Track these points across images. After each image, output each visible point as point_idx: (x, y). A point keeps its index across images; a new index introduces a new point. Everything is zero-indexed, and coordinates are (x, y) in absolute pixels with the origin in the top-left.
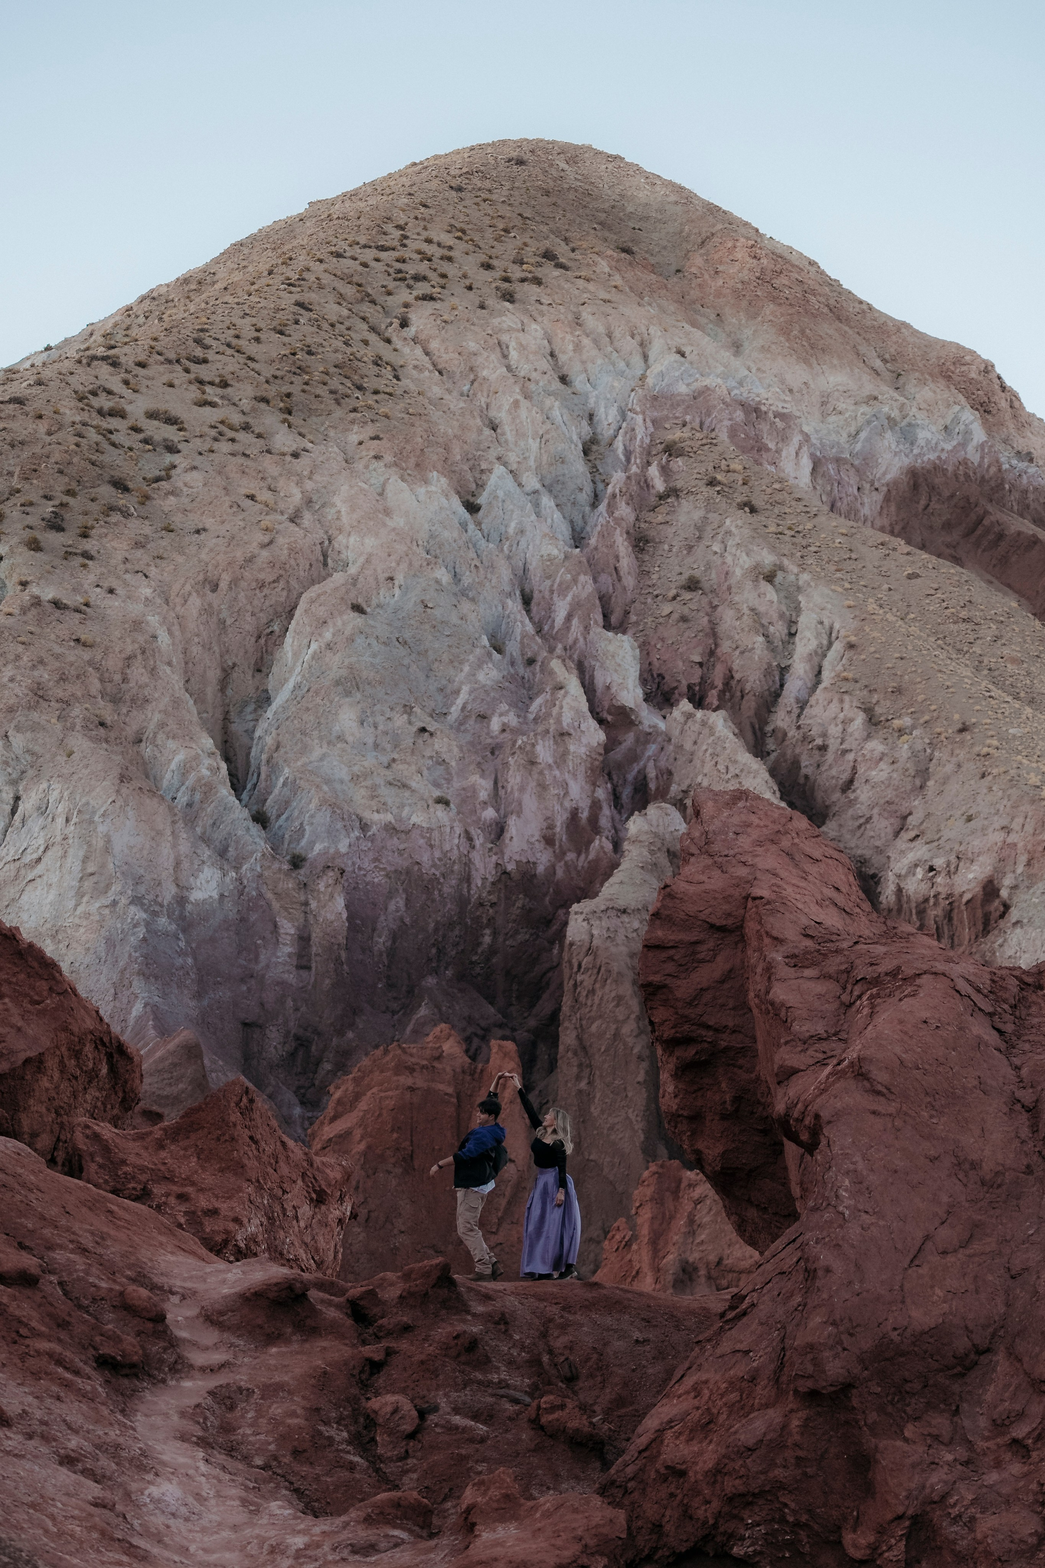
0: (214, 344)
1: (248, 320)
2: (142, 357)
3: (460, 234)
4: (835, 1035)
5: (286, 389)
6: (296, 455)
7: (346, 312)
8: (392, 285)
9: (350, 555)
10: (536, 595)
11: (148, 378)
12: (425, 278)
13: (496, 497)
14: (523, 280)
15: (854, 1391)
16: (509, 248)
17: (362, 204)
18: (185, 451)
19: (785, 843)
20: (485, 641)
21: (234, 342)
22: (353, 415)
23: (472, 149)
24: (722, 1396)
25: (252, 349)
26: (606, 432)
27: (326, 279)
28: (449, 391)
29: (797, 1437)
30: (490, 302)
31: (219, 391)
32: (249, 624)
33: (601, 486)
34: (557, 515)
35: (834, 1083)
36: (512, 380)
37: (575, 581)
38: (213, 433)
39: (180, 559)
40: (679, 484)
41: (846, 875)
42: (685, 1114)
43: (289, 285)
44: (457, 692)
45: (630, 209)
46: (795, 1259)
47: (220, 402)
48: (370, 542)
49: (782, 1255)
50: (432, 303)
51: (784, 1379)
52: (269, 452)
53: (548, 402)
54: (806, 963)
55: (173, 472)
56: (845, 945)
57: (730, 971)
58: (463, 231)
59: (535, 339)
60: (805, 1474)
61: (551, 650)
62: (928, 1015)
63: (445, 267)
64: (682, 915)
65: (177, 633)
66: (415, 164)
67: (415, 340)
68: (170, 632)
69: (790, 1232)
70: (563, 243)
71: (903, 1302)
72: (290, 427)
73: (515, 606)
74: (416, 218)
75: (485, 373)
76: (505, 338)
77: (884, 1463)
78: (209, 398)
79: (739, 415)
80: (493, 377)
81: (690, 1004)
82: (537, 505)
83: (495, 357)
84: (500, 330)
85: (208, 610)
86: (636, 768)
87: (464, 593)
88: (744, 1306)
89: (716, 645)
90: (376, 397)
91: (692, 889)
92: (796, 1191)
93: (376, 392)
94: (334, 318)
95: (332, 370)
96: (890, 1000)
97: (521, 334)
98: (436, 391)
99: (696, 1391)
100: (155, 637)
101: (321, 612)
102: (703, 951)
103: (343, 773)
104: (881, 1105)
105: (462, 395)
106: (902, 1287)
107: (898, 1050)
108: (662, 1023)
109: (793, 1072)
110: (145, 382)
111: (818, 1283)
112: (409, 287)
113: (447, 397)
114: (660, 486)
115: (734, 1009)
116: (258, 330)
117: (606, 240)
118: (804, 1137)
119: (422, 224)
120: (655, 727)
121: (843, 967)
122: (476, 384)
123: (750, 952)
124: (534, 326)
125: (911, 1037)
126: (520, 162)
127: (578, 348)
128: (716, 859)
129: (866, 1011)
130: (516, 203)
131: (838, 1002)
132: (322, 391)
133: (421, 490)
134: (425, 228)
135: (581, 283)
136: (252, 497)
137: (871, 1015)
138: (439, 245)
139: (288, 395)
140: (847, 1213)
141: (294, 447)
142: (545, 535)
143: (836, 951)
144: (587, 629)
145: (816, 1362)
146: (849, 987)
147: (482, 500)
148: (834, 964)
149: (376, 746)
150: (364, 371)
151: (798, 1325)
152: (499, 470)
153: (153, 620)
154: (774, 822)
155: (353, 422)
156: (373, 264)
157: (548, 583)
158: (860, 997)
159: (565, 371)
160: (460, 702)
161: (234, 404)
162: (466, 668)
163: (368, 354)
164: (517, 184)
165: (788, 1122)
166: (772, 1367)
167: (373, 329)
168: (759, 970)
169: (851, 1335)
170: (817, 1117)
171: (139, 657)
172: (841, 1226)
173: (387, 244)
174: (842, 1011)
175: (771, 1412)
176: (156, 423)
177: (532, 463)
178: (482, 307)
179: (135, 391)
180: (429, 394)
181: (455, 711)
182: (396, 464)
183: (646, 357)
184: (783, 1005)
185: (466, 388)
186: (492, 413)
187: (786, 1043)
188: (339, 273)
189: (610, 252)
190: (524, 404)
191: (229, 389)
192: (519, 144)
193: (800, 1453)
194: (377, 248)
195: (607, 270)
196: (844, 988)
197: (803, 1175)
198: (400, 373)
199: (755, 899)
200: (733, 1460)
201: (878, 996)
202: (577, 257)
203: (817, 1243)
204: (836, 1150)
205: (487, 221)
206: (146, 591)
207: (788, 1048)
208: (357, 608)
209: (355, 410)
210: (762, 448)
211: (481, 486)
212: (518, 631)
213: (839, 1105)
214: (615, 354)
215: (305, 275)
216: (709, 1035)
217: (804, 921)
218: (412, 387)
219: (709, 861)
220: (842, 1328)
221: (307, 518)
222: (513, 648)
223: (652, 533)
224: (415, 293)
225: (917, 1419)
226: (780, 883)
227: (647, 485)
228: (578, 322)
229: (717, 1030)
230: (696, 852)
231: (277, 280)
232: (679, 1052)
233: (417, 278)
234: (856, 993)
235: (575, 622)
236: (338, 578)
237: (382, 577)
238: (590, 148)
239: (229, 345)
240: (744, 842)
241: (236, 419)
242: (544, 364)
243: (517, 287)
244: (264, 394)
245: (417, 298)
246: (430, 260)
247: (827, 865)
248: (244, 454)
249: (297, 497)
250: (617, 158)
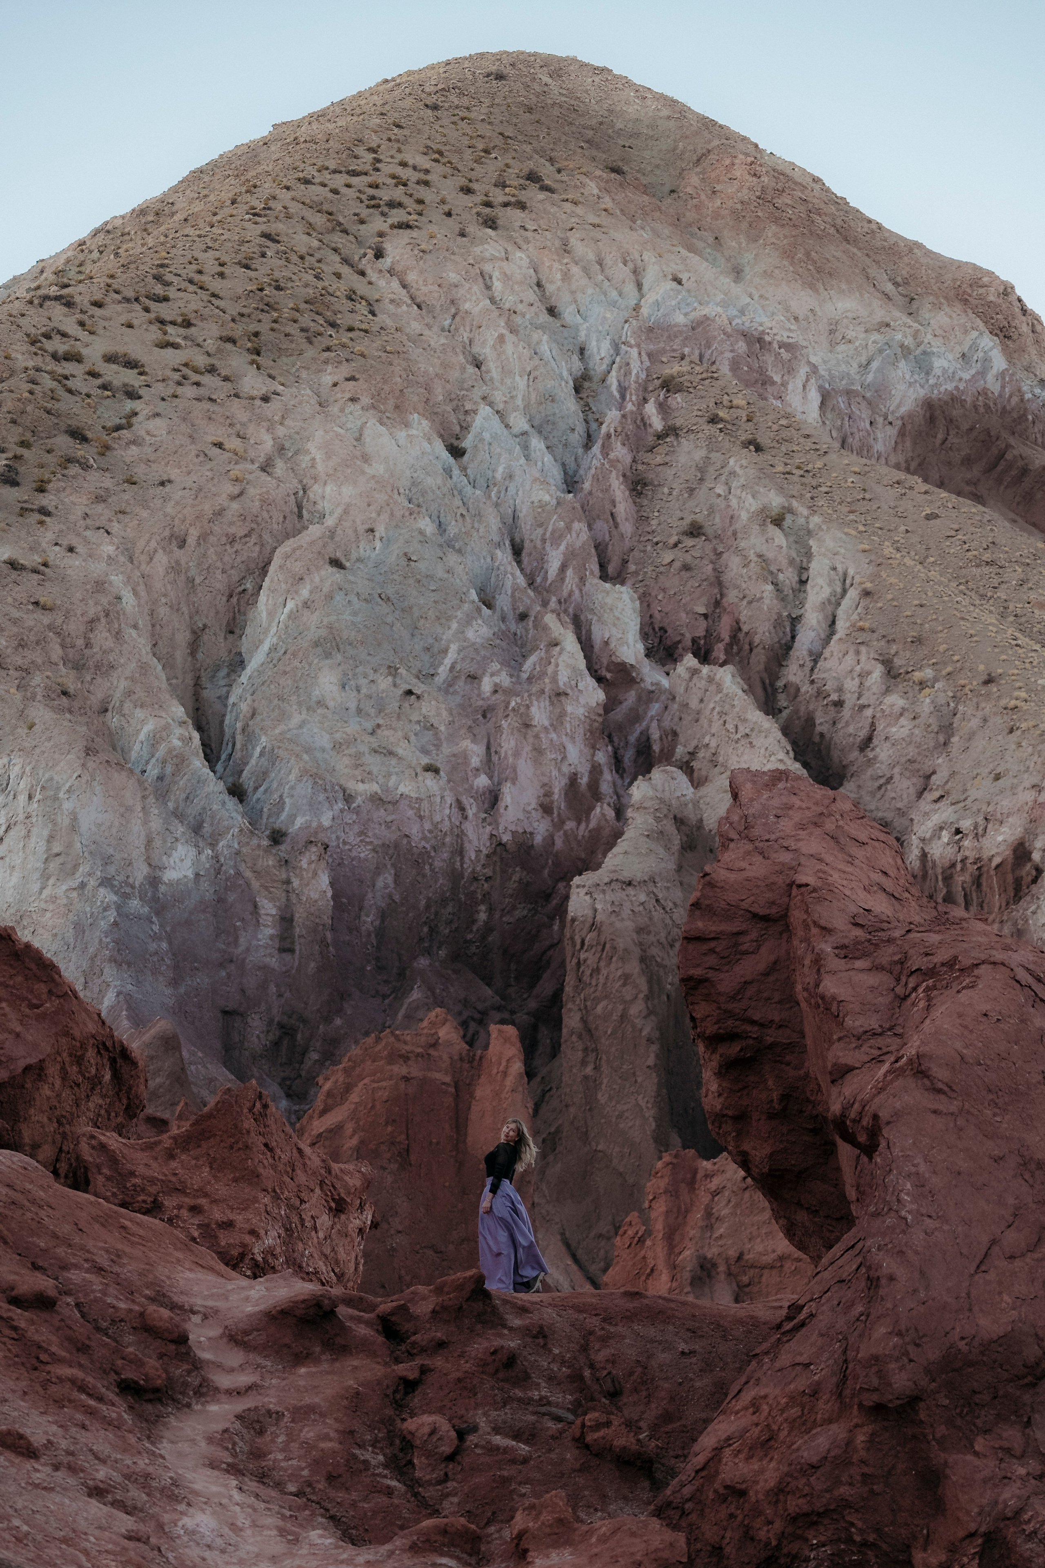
0: (175, 280)
1: (211, 254)
2: (98, 296)
3: (437, 156)
4: (890, 1029)
5: (253, 327)
6: (265, 399)
7: (316, 244)
8: (364, 213)
9: (325, 505)
10: (527, 544)
11: (105, 319)
12: (400, 205)
13: (482, 440)
14: (506, 205)
15: (922, 1405)
16: (490, 169)
17: (331, 126)
18: (146, 398)
19: (830, 826)
20: (473, 595)
21: (197, 277)
22: (326, 354)
23: (448, 63)
24: (782, 1411)
25: (216, 285)
26: (598, 367)
27: (294, 207)
28: (429, 327)
29: (863, 1453)
30: (473, 229)
31: (182, 331)
32: (219, 581)
33: (594, 426)
34: (548, 458)
35: (892, 1082)
36: (496, 313)
37: (569, 528)
38: (177, 376)
39: (145, 514)
40: (678, 422)
41: (894, 858)
42: (730, 1113)
43: (255, 215)
44: (445, 651)
45: (619, 125)
46: (854, 1267)
47: (183, 343)
48: (348, 491)
49: (840, 1262)
50: (409, 231)
51: (847, 1392)
52: (237, 396)
53: (536, 336)
54: (857, 954)
55: (134, 420)
56: (897, 934)
57: (775, 963)
58: (441, 153)
59: (520, 268)
60: (872, 1491)
61: (545, 604)
62: (989, 1007)
63: (422, 192)
64: (723, 905)
65: (143, 594)
66: (386, 81)
67: (391, 272)
68: (135, 593)
69: (848, 1238)
70: (548, 164)
71: (970, 1310)
72: (258, 368)
73: (504, 556)
74: (389, 140)
75: (467, 306)
76: (487, 267)
77: (954, 1478)
78: (171, 339)
79: (742, 346)
80: (476, 310)
81: (733, 998)
82: (526, 447)
83: (477, 288)
84: (483, 259)
85: (175, 568)
86: (638, 729)
87: (449, 544)
88: (802, 1316)
89: (722, 595)
90: (350, 335)
91: (733, 877)
92: (851, 1193)
93: (351, 329)
94: (303, 250)
95: (303, 306)
96: (948, 992)
97: (505, 263)
98: (415, 327)
99: (755, 1406)
100: (119, 598)
101: (297, 567)
102: (746, 942)
103: (324, 740)
104: (942, 1104)
105: (443, 330)
106: (968, 1294)
107: (958, 1045)
108: (703, 1020)
109: (847, 1070)
110: (102, 323)
111: (882, 1292)
112: (383, 214)
113: (426, 332)
114: (657, 424)
115: (780, 1002)
116: (222, 265)
117: (594, 159)
118: (862, 1138)
119: (396, 145)
120: (657, 684)
121: (896, 958)
122: (458, 318)
123: (796, 943)
124: (519, 254)
125: (971, 1031)
126: (500, 77)
127: (566, 276)
128: (757, 844)
129: (922, 1004)
130: (497, 122)
131: (892, 995)
132: (292, 329)
133: (402, 435)
134: (399, 151)
135: (568, 206)
136: (219, 445)
137: (928, 1008)
138: (415, 168)
139: (256, 334)
140: (910, 1217)
141: (264, 390)
142: (536, 480)
143: (888, 941)
144: (582, 580)
145: (880, 1374)
146: (904, 979)
147: (467, 443)
148: (887, 955)
149: (359, 711)
150: (337, 307)
151: (860, 1336)
152: (485, 410)
153: (117, 579)
154: (816, 804)
155: (326, 362)
156: (344, 190)
157: (540, 531)
158: (915, 989)
159: (553, 302)
160: (448, 661)
161: (198, 345)
162: (454, 625)
163: (340, 288)
164: (497, 101)
165: (844, 1123)
166: (834, 1380)
167: (346, 261)
168: (807, 962)
169: (918, 1345)
170: (876, 1117)
171: (103, 620)
172: (904, 1232)
173: (359, 169)
174: (897, 1004)
175: (834, 1427)
176: (114, 367)
177: (519, 402)
178: (462, 234)
179: (92, 333)
180: (408, 330)
181: (443, 671)
182: (374, 407)
183: (639, 286)
184: (834, 998)
185: (447, 323)
186: (476, 349)
187: (840, 1039)
188: (308, 201)
189: (598, 173)
190: (510, 338)
191: (193, 330)
192: (499, 57)
193: (866, 1470)
194: (348, 173)
195: (596, 191)
196: (898, 980)
197: (860, 1177)
198: (376, 308)
199: (800, 886)
200: (796, 1478)
201: (934, 988)
202: (565, 179)
203: (879, 1249)
204: (896, 1151)
205: (466, 141)
206: (109, 549)
207: (841, 1044)
208: (336, 563)
209: (328, 349)
210: (767, 382)
211: (465, 428)
212: (509, 583)
213: (898, 1105)
214: (606, 283)
215: (272, 204)
216: (754, 1031)
217: (853, 909)
218: (389, 322)
219: (749, 847)
220: (907, 1339)
221: (280, 468)
222: (503, 602)
223: (651, 476)
224: (390, 221)
225: (986, 1432)
226: (826, 868)
227: (643, 423)
228: (565, 249)
229: (762, 1025)
230: (734, 836)
231: (241, 210)
232: (722, 1049)
233: (392, 205)
234: (911, 985)
235: (570, 573)
236: (314, 531)
237: (361, 529)
238: (574, 60)
239: (191, 282)
240: (786, 825)
241: (201, 361)
242: (531, 295)
243: (500, 212)
244: (230, 334)
245: (393, 227)
246: (405, 185)
247: (874, 848)
248: (210, 399)
249: (268, 444)
250: (604, 70)
